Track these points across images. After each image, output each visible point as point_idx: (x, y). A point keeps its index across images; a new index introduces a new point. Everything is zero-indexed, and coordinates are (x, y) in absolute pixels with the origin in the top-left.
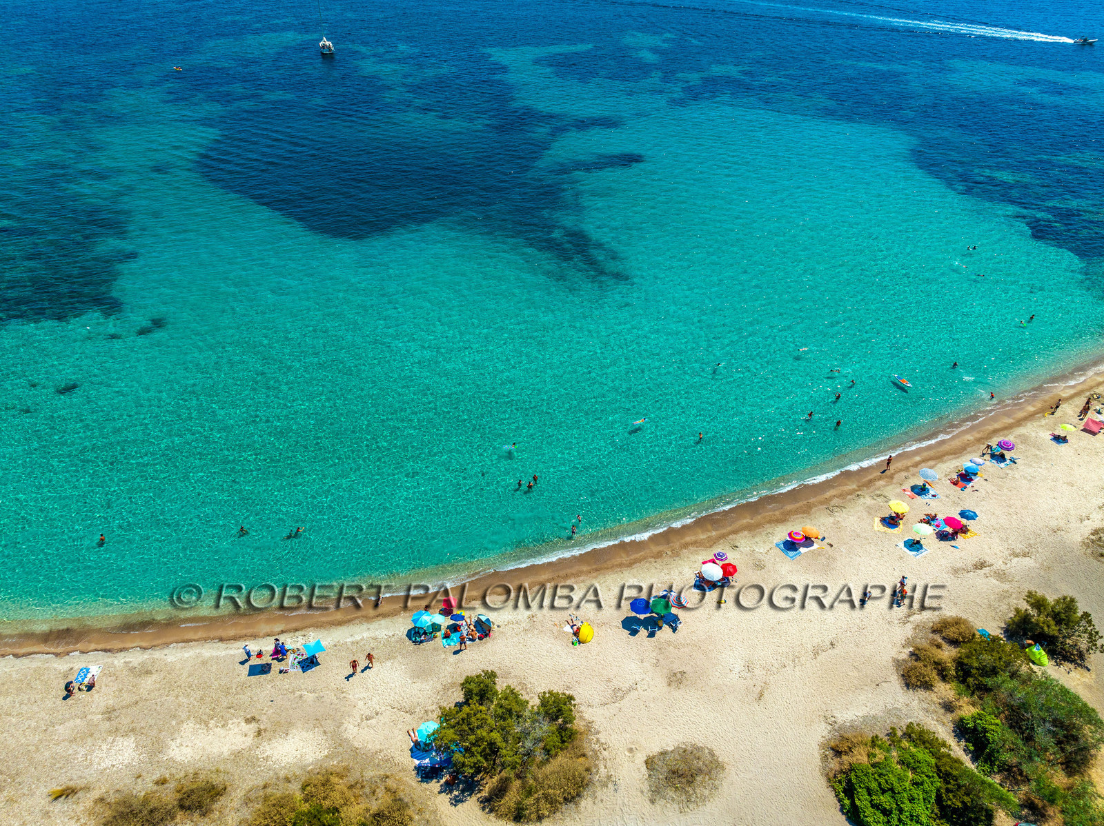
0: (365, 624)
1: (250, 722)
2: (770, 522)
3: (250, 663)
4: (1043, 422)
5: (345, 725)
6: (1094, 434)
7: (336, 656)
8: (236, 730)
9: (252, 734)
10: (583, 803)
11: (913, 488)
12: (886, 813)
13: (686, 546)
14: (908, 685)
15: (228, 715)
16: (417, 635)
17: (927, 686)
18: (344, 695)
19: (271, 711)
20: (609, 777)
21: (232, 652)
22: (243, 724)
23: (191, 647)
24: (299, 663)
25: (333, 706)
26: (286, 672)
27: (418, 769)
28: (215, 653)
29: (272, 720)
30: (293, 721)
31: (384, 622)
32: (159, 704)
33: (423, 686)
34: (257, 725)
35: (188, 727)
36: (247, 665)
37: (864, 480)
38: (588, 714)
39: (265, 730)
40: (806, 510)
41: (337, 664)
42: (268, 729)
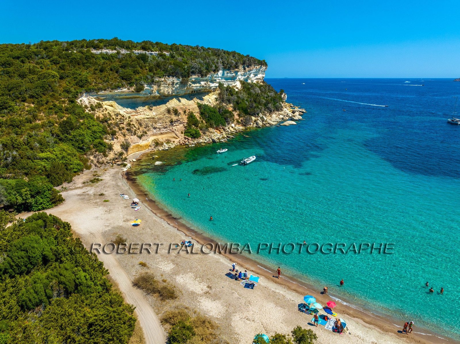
0: (286, 289)
5: (236, 314)
7: (262, 290)
8: (202, 286)
9: (204, 291)
15: (205, 281)
18: (249, 305)
19: (218, 290)
22: (206, 286)
25: (240, 305)
28: (224, 262)
29: (216, 292)
30: (222, 298)
31: (294, 293)
33: (284, 327)
34: (209, 290)
35: (191, 274)
39: (210, 293)
41: (259, 293)
42: (211, 294)
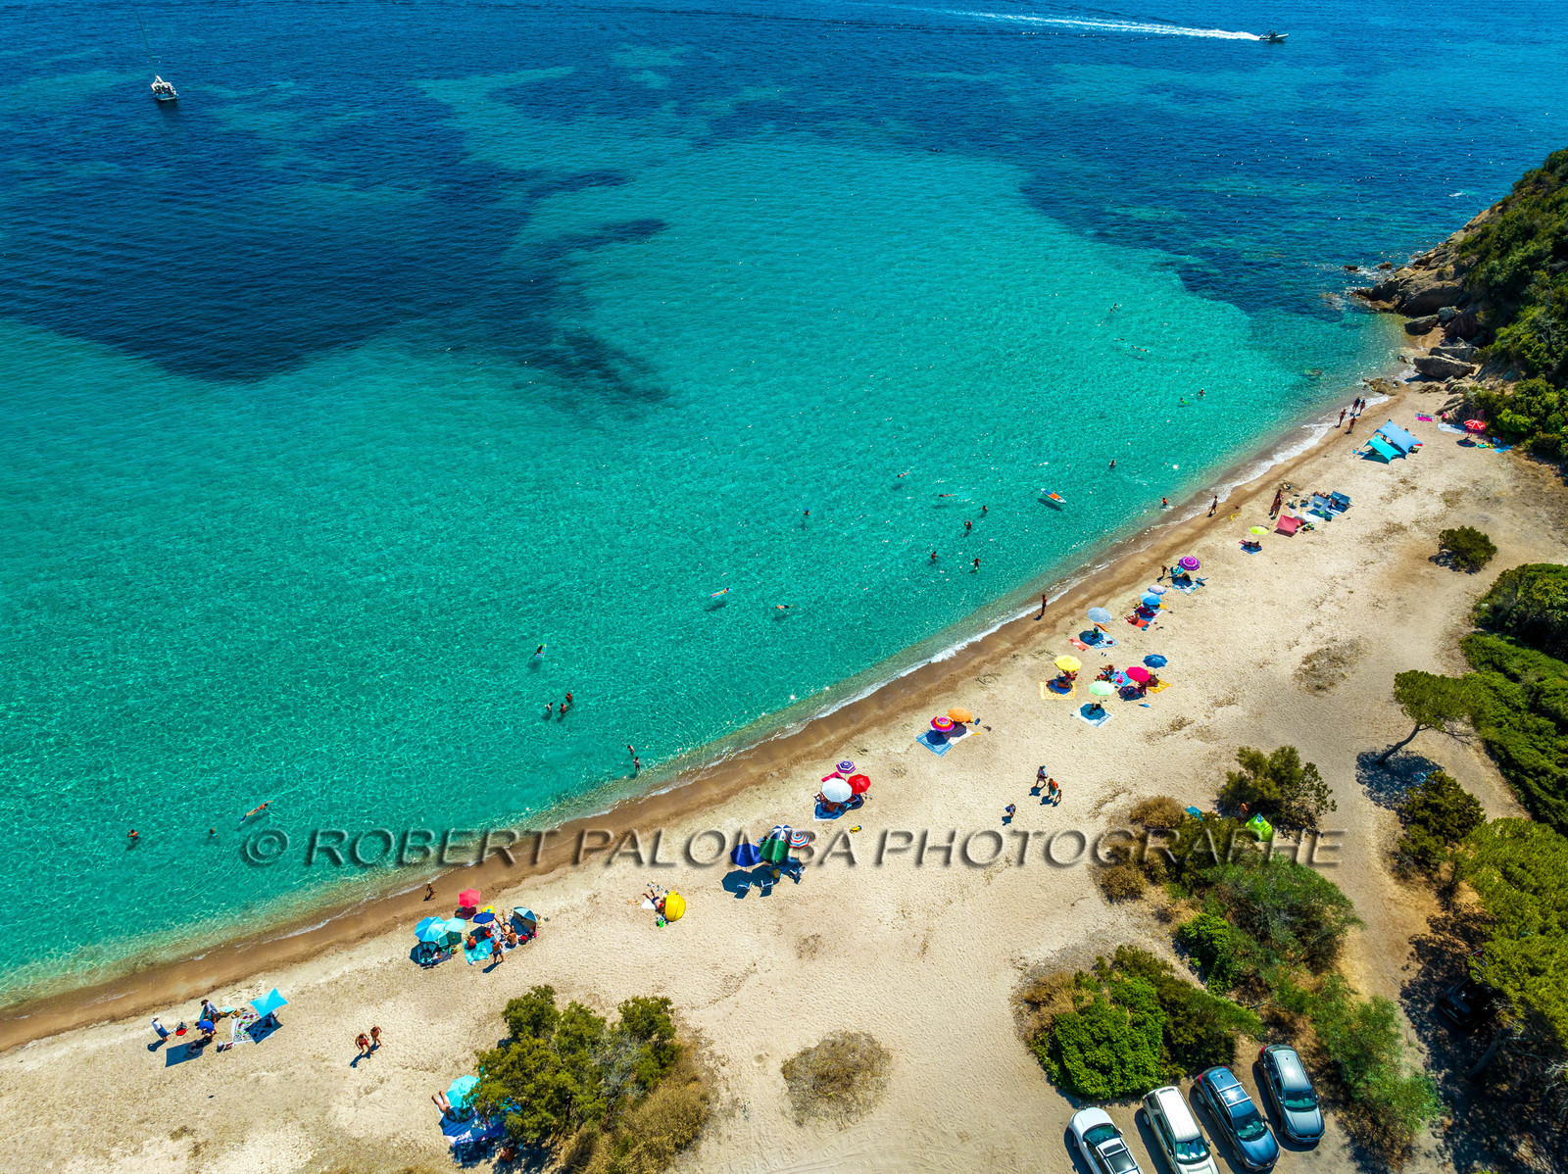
0: (345, 952)
1: (180, 1136)
2: (905, 709)
3: (167, 1045)
4: (1229, 527)
5: (334, 1109)
6: (1290, 534)
7: (305, 1008)
8: (158, 1153)
9: (185, 1154)
10: (703, 1146)
11: (1083, 636)
12: (1105, 1070)
13: (797, 760)
14: (1110, 898)
15: (141, 1134)
16: (426, 954)
17: (1135, 894)
18: (326, 1063)
19: (210, 1114)
20: (735, 1102)
21: (134, 1035)
22: (168, 1141)
23: (63, 1041)
24: (247, 1030)
25: (311, 1084)
26: (229, 1047)
27: (456, 1149)
28: (105, 1043)
29: (215, 1126)
30: (250, 1119)
31: (372, 944)
32: (20, 1141)
33: (447, 1027)
34: (191, 1139)
35: (76, 1166)
36: (162, 1050)
37: (1019, 636)
38: (693, 1019)
39: (206, 1144)
40: (951, 686)
41: (308, 1020)
42: (211, 1141)
